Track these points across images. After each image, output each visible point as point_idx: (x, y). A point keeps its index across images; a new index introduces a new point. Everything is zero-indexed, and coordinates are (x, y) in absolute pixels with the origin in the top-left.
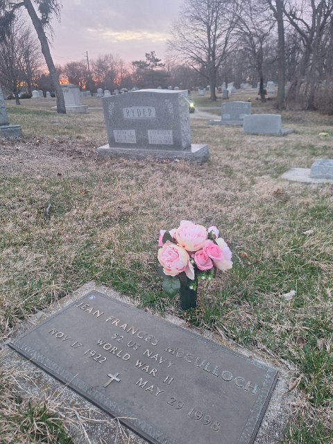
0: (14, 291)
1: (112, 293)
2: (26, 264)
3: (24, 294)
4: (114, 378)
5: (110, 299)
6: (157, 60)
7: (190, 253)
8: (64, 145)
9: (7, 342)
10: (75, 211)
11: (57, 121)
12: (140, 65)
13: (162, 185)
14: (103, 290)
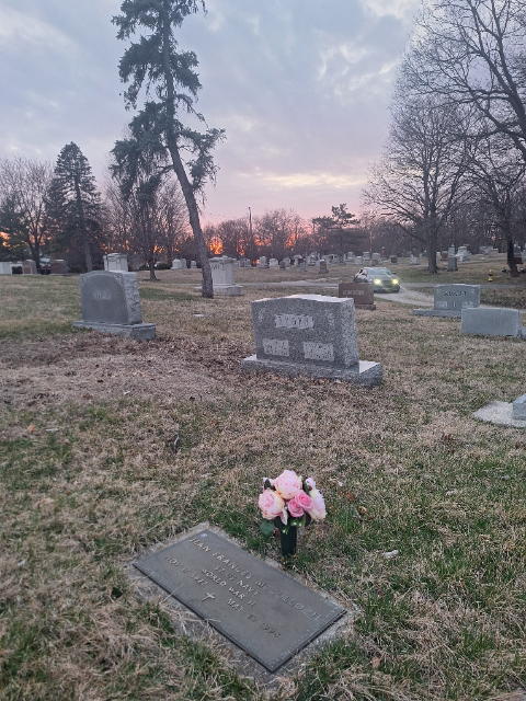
0: (141, 522)
1: (223, 534)
2: (151, 498)
3: (149, 525)
4: (210, 596)
5: (220, 538)
6: (349, 216)
7: (286, 501)
8: (203, 353)
9: (133, 562)
10: (202, 446)
11: (199, 310)
12: (324, 222)
13: (305, 419)
14: (216, 530)
